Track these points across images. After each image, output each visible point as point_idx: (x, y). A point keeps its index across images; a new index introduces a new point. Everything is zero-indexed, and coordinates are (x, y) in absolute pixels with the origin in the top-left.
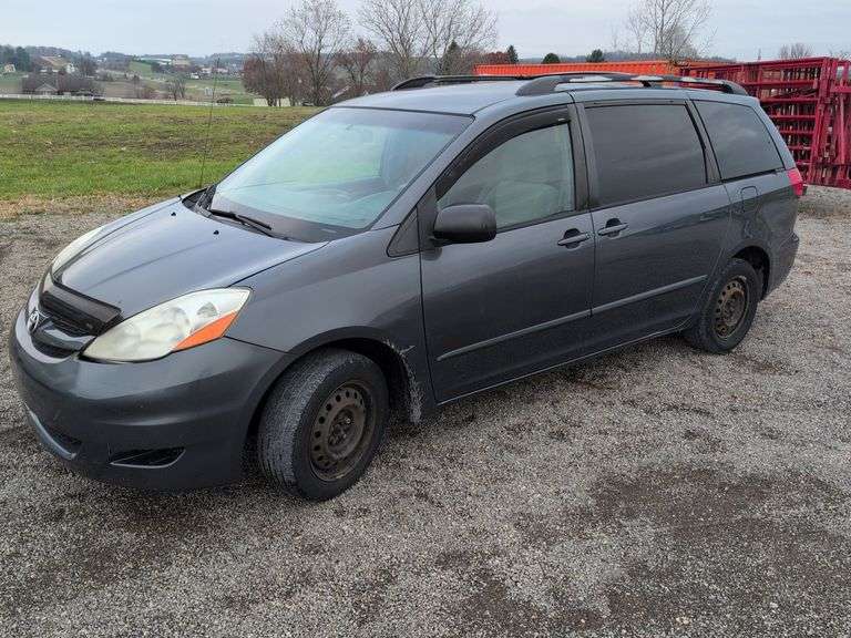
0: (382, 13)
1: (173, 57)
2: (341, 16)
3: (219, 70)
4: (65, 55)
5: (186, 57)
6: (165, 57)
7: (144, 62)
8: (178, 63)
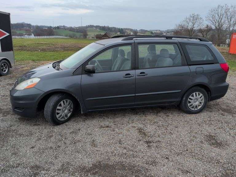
0: (213, 17)
1: (156, 31)
2: (201, 19)
3: (168, 34)
4: (131, 30)
5: (160, 31)
6: (155, 30)
7: (149, 32)
8: (158, 32)
